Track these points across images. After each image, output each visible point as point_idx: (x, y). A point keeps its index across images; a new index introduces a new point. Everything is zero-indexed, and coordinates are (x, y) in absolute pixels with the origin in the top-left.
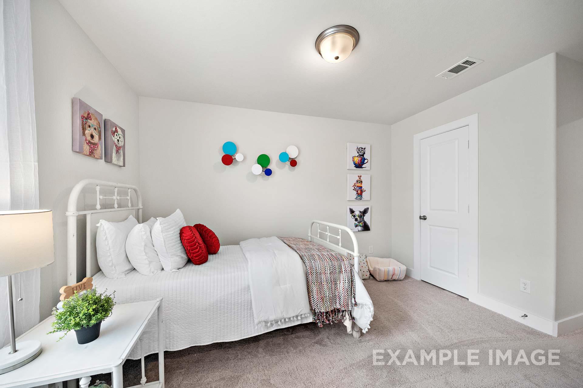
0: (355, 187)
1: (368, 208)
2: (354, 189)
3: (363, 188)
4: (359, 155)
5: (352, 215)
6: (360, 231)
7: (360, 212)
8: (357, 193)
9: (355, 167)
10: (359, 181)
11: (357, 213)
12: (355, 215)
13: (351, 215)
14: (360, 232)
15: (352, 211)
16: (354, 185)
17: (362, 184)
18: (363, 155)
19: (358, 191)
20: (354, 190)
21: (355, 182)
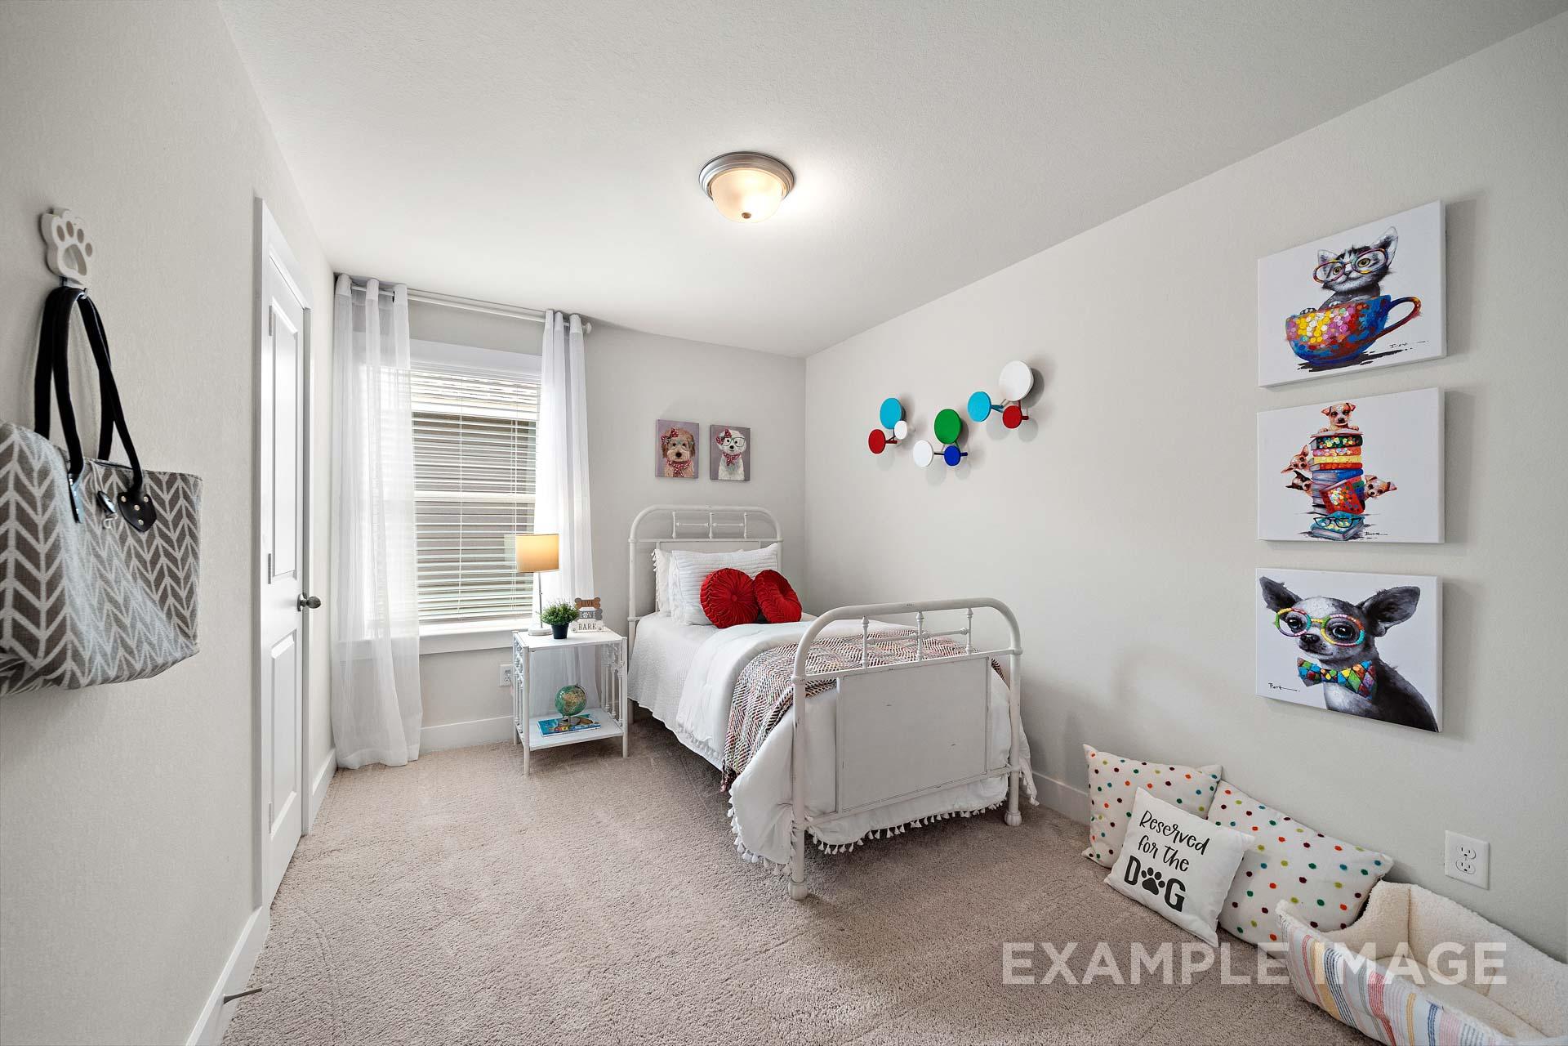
0: (1304, 472)
1: (1413, 594)
2: (1298, 482)
3: (1368, 471)
4: (1338, 293)
5: (1283, 617)
6: (1345, 712)
7: (1344, 607)
8: (1320, 501)
9: (1305, 366)
10: (1330, 437)
11: (1317, 610)
12: (1304, 619)
13: (1273, 615)
14: (1334, 715)
15: (1279, 598)
16: (1296, 460)
17: (1358, 453)
18: (1372, 287)
19: (1324, 494)
20: (1294, 486)
21: (1305, 442)
